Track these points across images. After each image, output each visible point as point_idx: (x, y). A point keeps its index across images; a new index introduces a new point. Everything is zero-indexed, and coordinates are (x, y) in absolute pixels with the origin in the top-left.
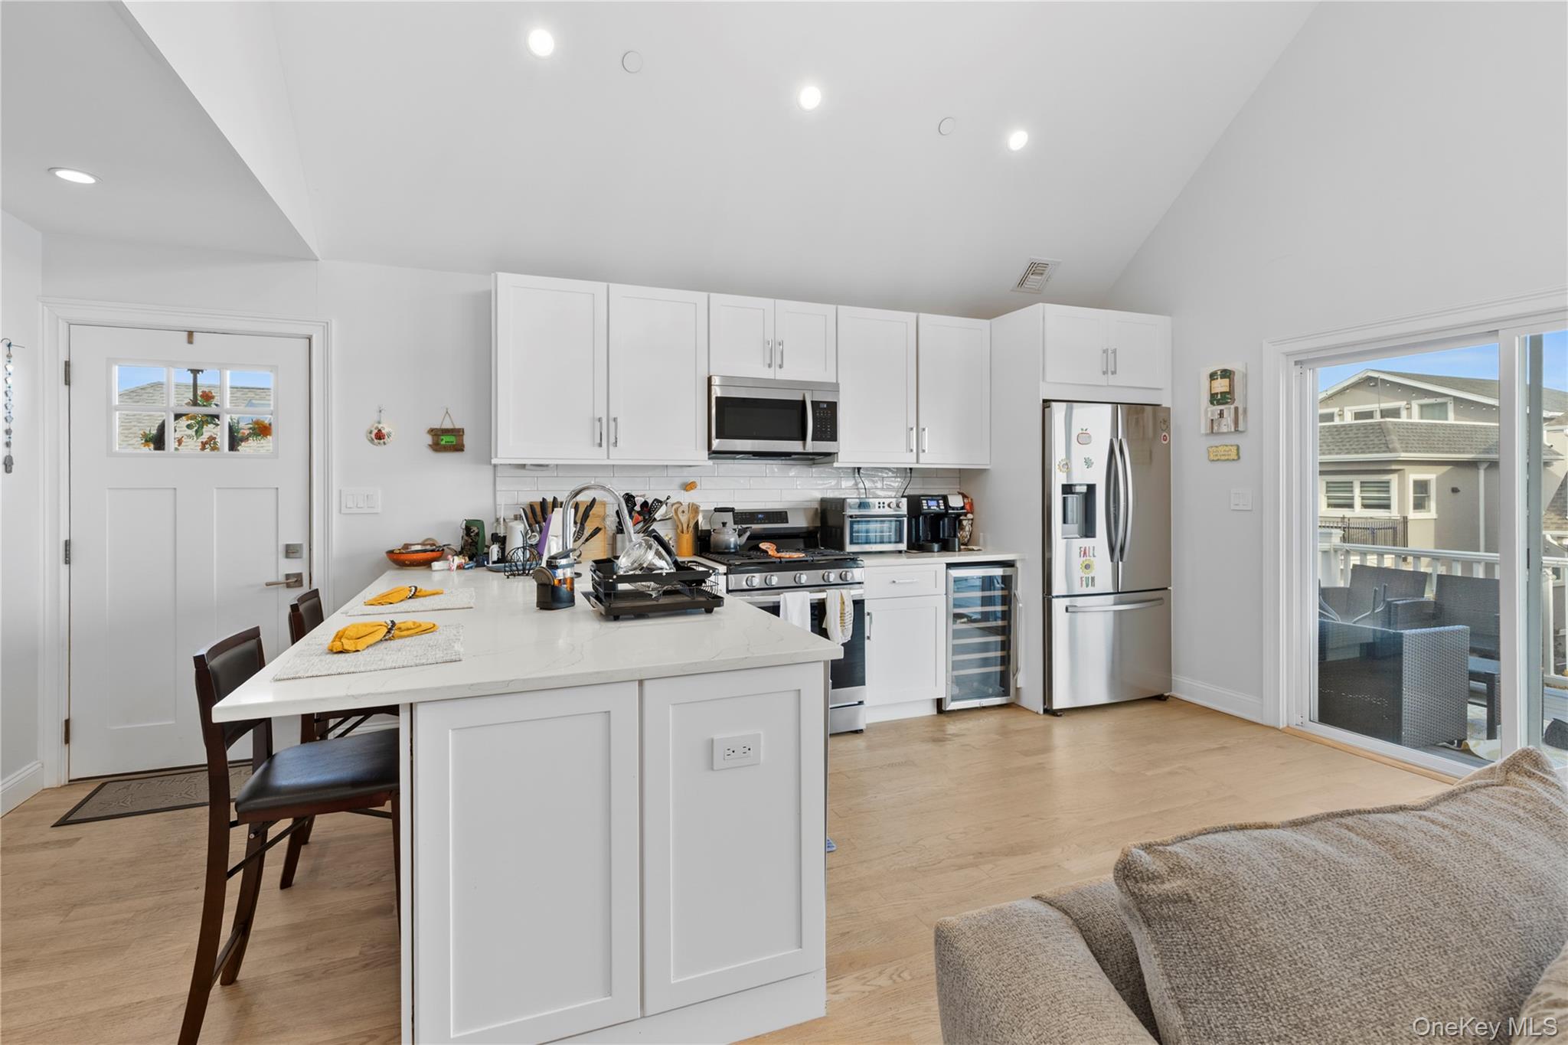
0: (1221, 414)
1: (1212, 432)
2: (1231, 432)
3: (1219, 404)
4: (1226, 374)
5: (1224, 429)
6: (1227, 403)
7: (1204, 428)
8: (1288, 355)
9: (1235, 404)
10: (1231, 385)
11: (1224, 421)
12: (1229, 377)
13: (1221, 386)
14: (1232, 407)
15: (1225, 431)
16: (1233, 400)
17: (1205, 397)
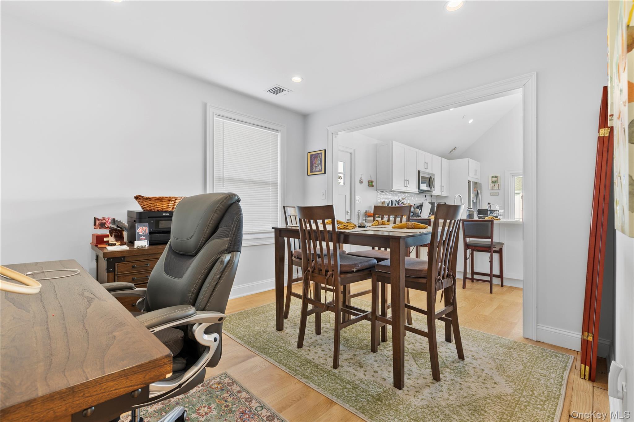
0: (495, 185)
1: (492, 189)
2: (497, 189)
3: (494, 183)
4: (496, 177)
5: (495, 189)
6: (496, 183)
7: (490, 188)
8: (510, 174)
9: (499, 183)
10: (497, 179)
11: (495, 187)
12: (497, 177)
13: (495, 179)
14: (498, 184)
15: (496, 189)
16: (498, 183)
17: (490, 182)
